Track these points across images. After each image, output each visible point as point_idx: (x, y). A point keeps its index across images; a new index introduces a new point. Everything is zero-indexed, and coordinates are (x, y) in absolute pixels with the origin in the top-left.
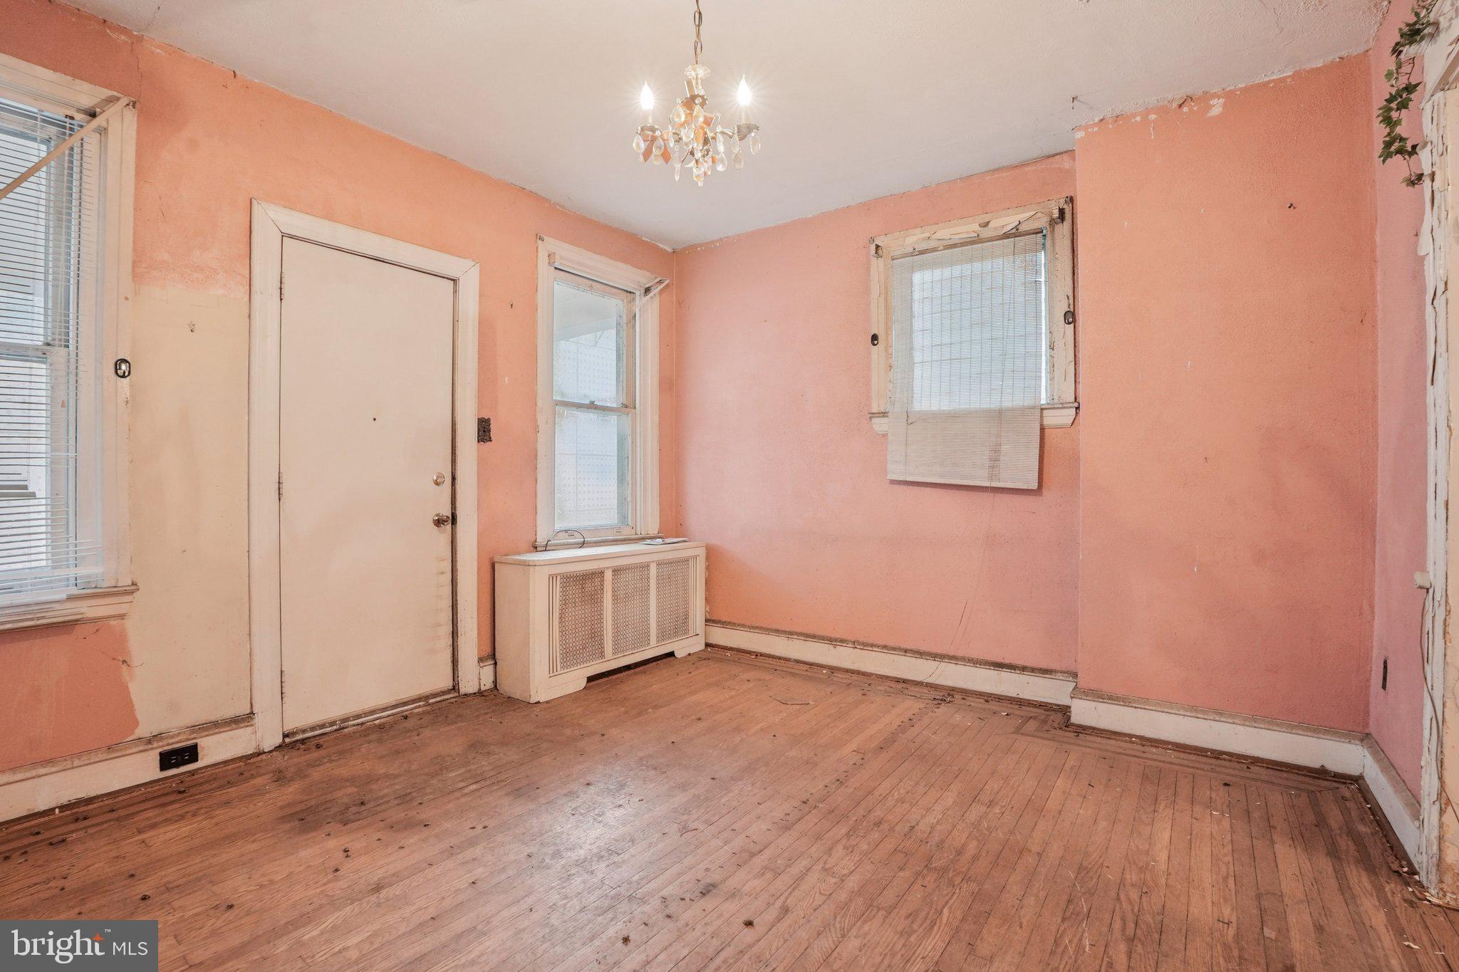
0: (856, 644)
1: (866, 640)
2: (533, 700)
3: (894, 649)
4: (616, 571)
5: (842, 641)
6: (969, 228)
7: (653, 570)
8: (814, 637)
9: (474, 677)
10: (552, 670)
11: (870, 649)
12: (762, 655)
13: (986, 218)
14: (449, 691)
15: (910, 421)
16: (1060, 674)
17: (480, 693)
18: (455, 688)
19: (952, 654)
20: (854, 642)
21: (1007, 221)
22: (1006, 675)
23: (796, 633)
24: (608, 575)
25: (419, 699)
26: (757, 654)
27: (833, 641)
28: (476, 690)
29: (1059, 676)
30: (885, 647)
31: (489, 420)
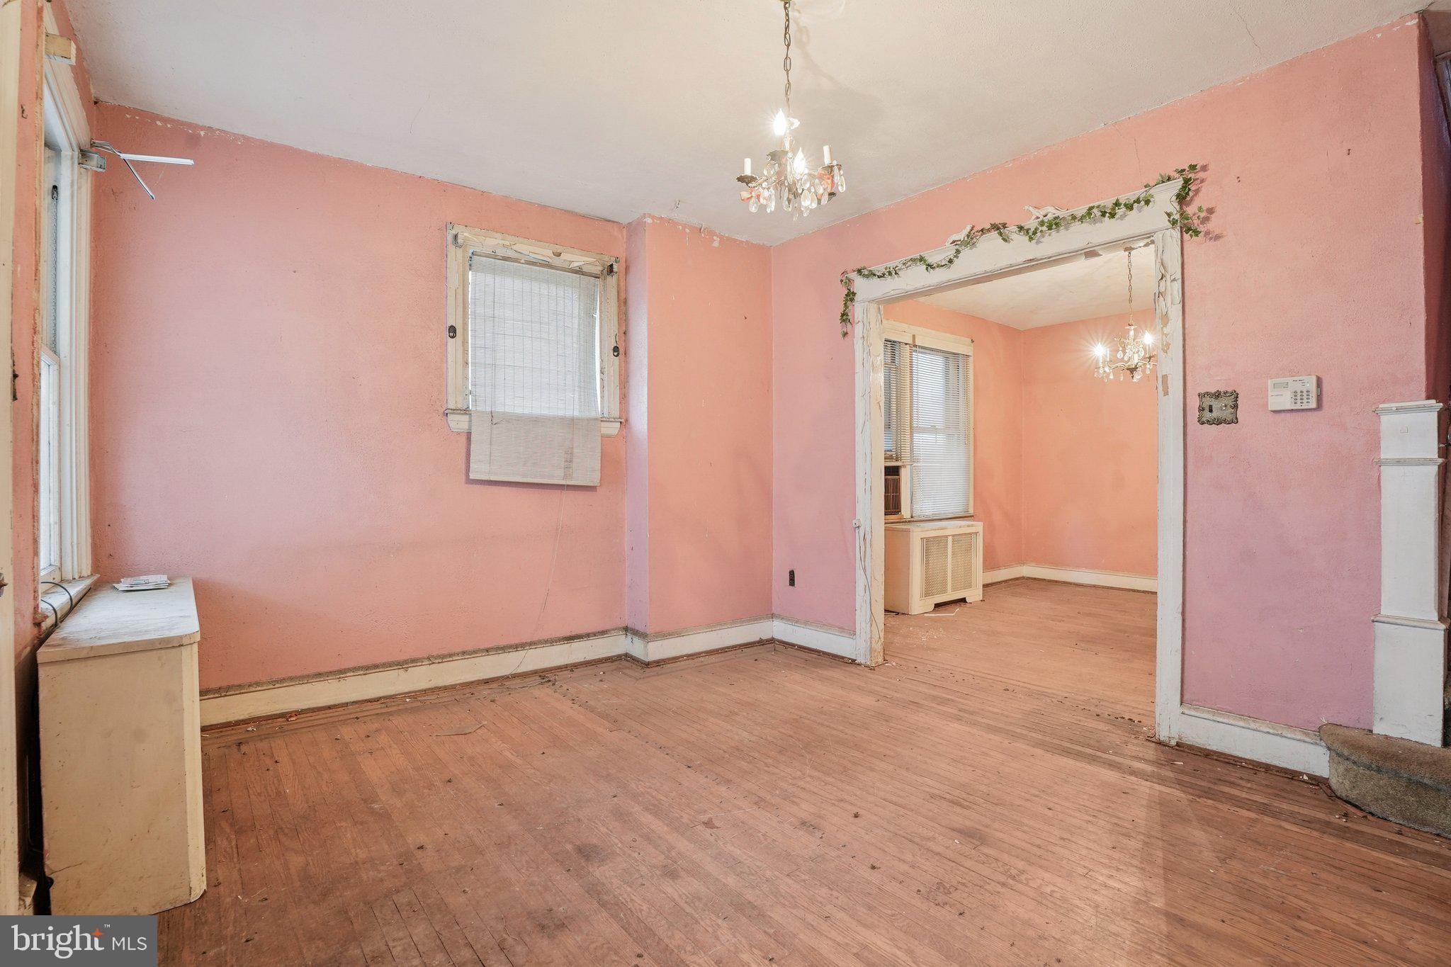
0: (432, 659)
1: (440, 653)
3: (475, 652)
5: (414, 661)
6: (545, 253)
8: (376, 666)
11: (451, 659)
12: (299, 713)
13: (559, 249)
15: (494, 422)
16: (613, 632)
19: (529, 641)
20: (429, 658)
21: (577, 259)
22: (576, 645)
23: (349, 670)
26: (293, 715)
27: (402, 664)
29: (614, 633)
30: (464, 653)
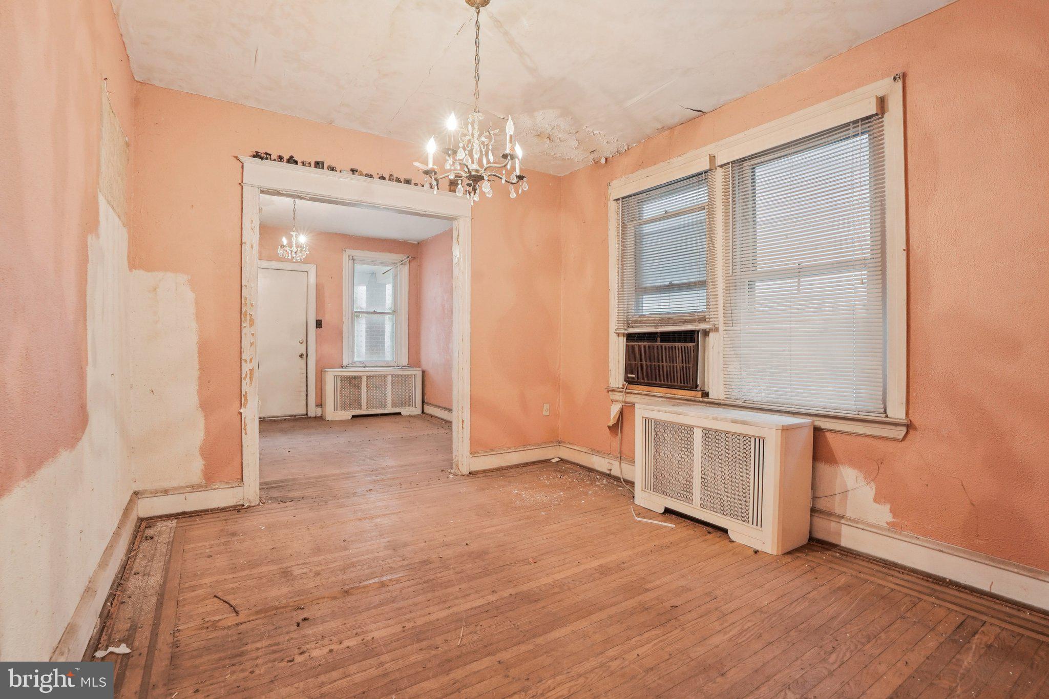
2: (327, 419)
4: (368, 377)
7: (389, 378)
9: (313, 411)
10: (335, 409)
12: (435, 417)
14: (305, 415)
17: (316, 417)
18: (307, 414)
24: (364, 379)
25: (293, 416)
26: (432, 416)
28: (315, 416)
31: (321, 320)
